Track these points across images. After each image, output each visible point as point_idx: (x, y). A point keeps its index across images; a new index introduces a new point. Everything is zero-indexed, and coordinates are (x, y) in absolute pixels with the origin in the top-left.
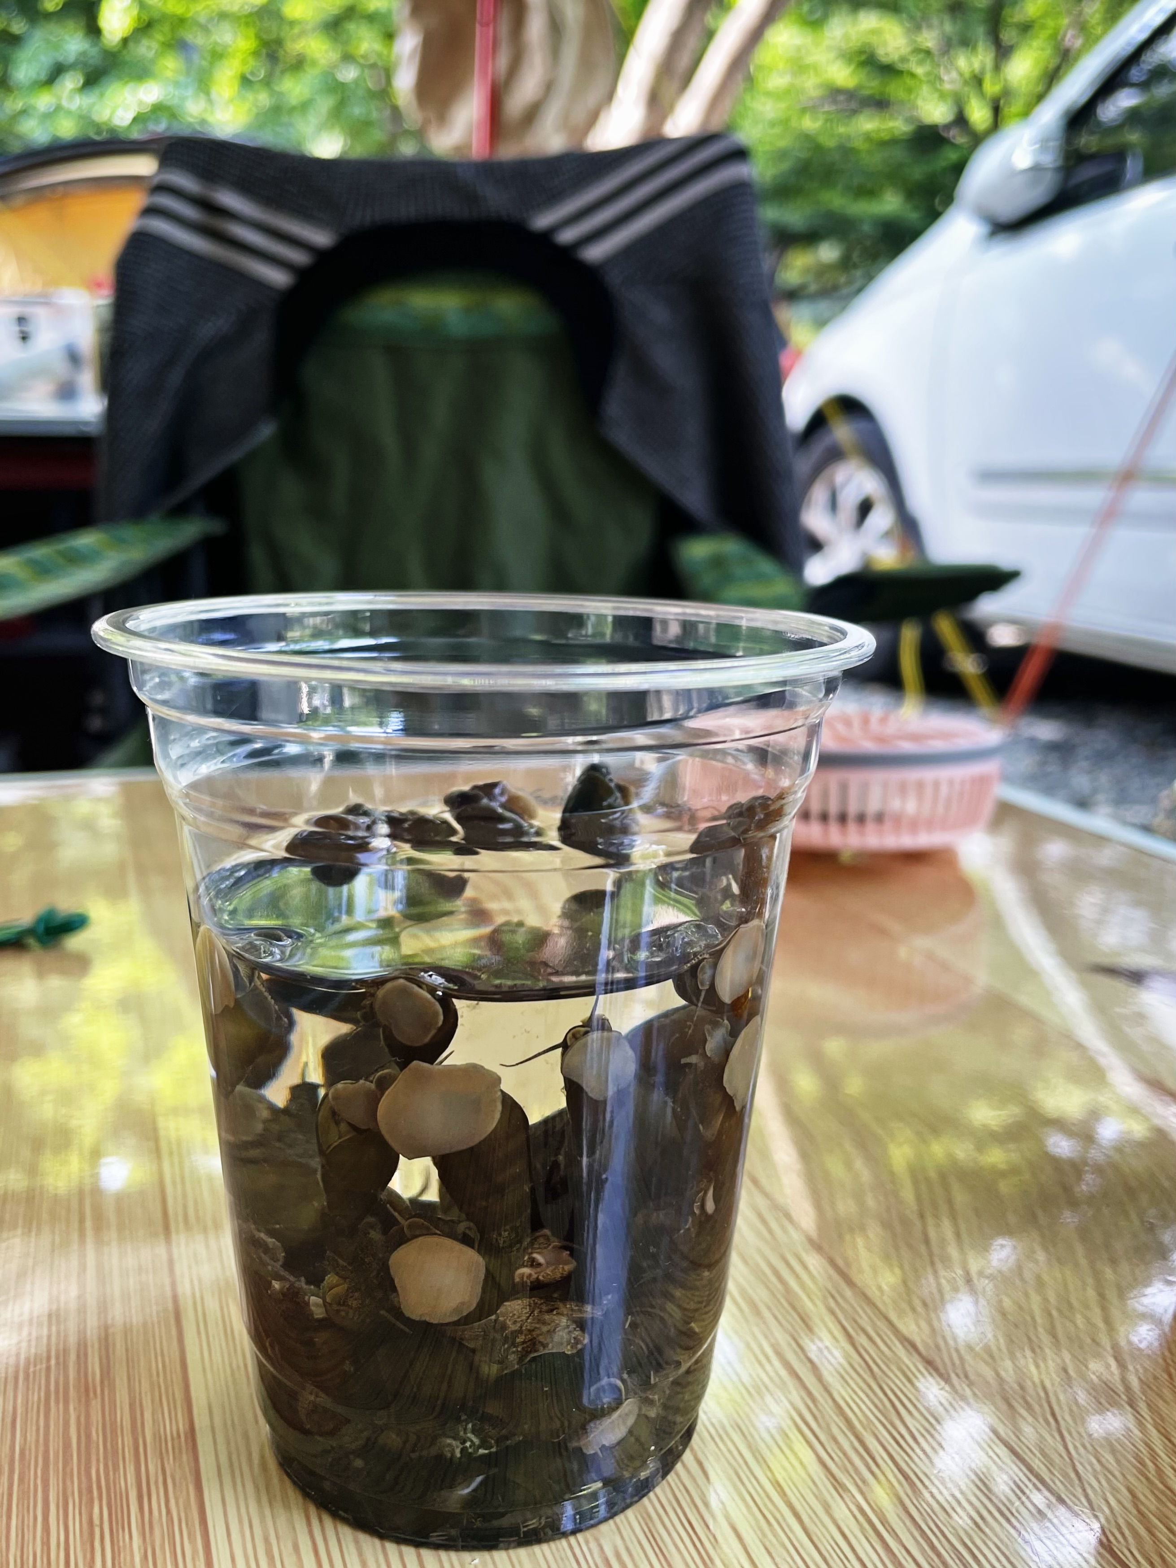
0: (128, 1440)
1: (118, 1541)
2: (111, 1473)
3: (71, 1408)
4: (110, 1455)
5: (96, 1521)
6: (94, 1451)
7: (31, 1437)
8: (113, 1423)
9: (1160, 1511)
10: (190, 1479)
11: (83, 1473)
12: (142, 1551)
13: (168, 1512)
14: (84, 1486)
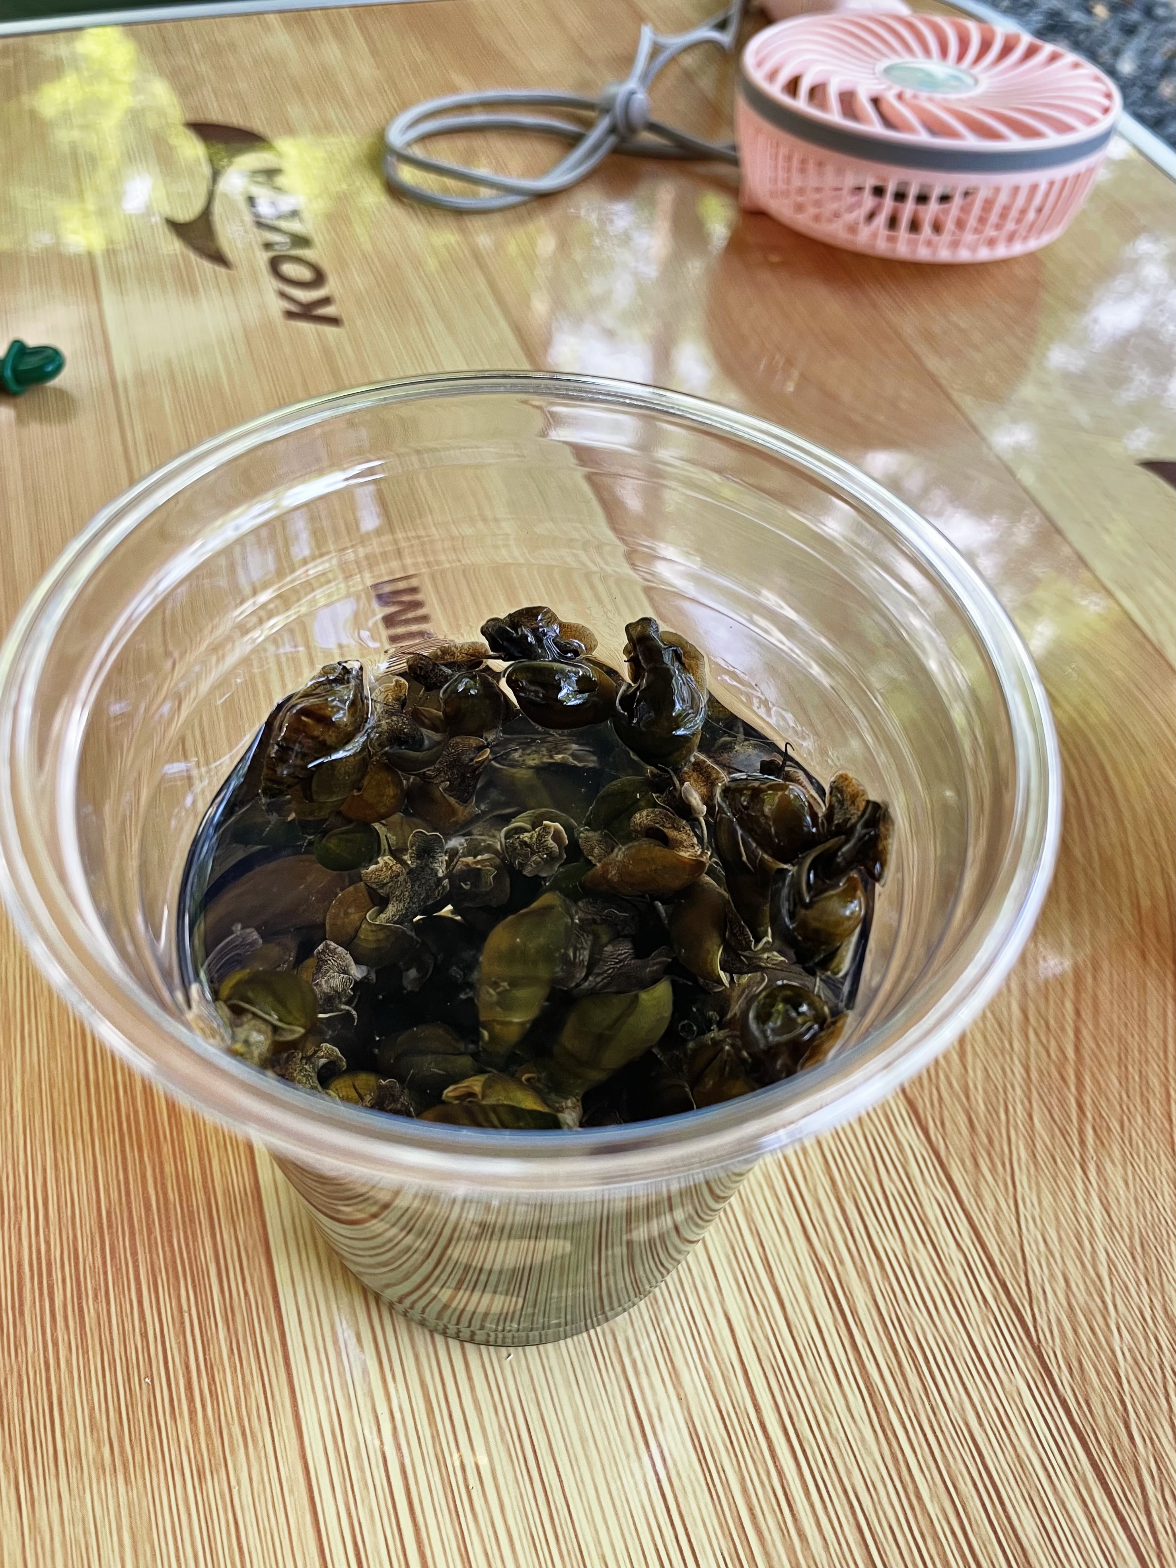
0: (201, 1195)
1: (206, 1331)
2: (191, 1244)
3: (146, 1155)
4: (188, 1223)
5: (185, 1307)
6: (172, 1212)
7: (114, 1196)
8: (186, 1177)
9: (1087, 1304)
10: (260, 1249)
11: (166, 1244)
12: (228, 1343)
13: (246, 1293)
14: (168, 1259)
